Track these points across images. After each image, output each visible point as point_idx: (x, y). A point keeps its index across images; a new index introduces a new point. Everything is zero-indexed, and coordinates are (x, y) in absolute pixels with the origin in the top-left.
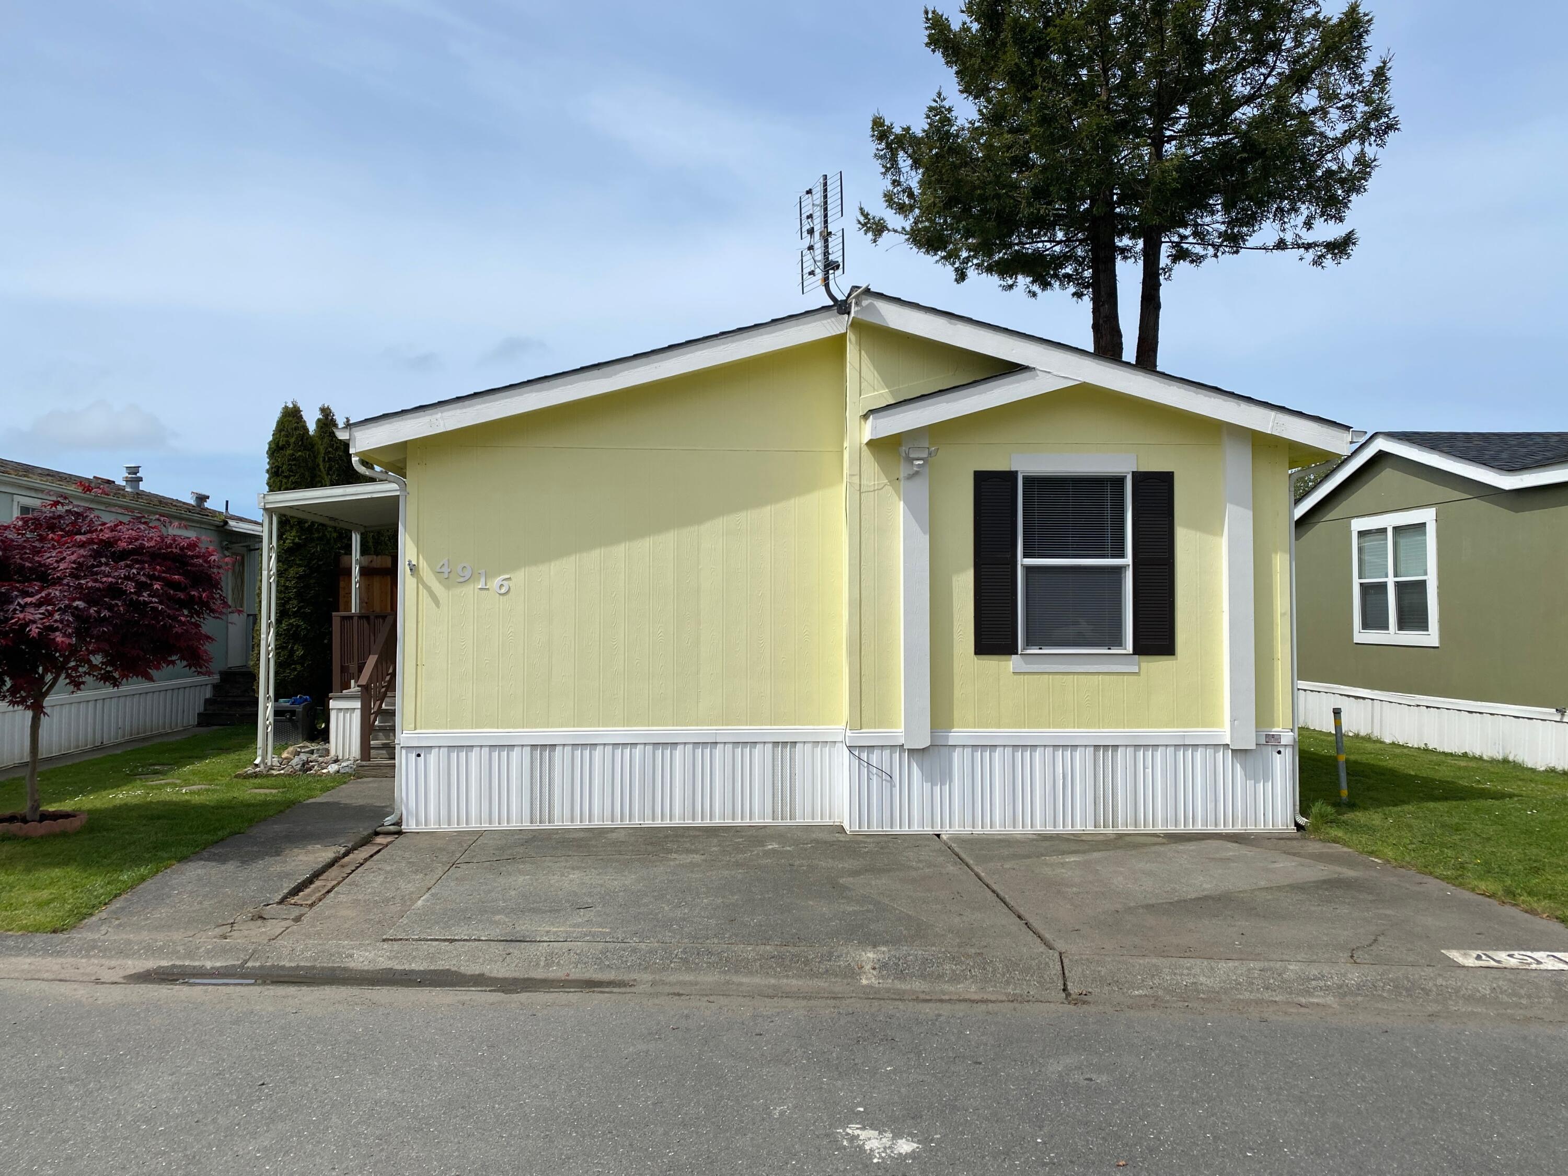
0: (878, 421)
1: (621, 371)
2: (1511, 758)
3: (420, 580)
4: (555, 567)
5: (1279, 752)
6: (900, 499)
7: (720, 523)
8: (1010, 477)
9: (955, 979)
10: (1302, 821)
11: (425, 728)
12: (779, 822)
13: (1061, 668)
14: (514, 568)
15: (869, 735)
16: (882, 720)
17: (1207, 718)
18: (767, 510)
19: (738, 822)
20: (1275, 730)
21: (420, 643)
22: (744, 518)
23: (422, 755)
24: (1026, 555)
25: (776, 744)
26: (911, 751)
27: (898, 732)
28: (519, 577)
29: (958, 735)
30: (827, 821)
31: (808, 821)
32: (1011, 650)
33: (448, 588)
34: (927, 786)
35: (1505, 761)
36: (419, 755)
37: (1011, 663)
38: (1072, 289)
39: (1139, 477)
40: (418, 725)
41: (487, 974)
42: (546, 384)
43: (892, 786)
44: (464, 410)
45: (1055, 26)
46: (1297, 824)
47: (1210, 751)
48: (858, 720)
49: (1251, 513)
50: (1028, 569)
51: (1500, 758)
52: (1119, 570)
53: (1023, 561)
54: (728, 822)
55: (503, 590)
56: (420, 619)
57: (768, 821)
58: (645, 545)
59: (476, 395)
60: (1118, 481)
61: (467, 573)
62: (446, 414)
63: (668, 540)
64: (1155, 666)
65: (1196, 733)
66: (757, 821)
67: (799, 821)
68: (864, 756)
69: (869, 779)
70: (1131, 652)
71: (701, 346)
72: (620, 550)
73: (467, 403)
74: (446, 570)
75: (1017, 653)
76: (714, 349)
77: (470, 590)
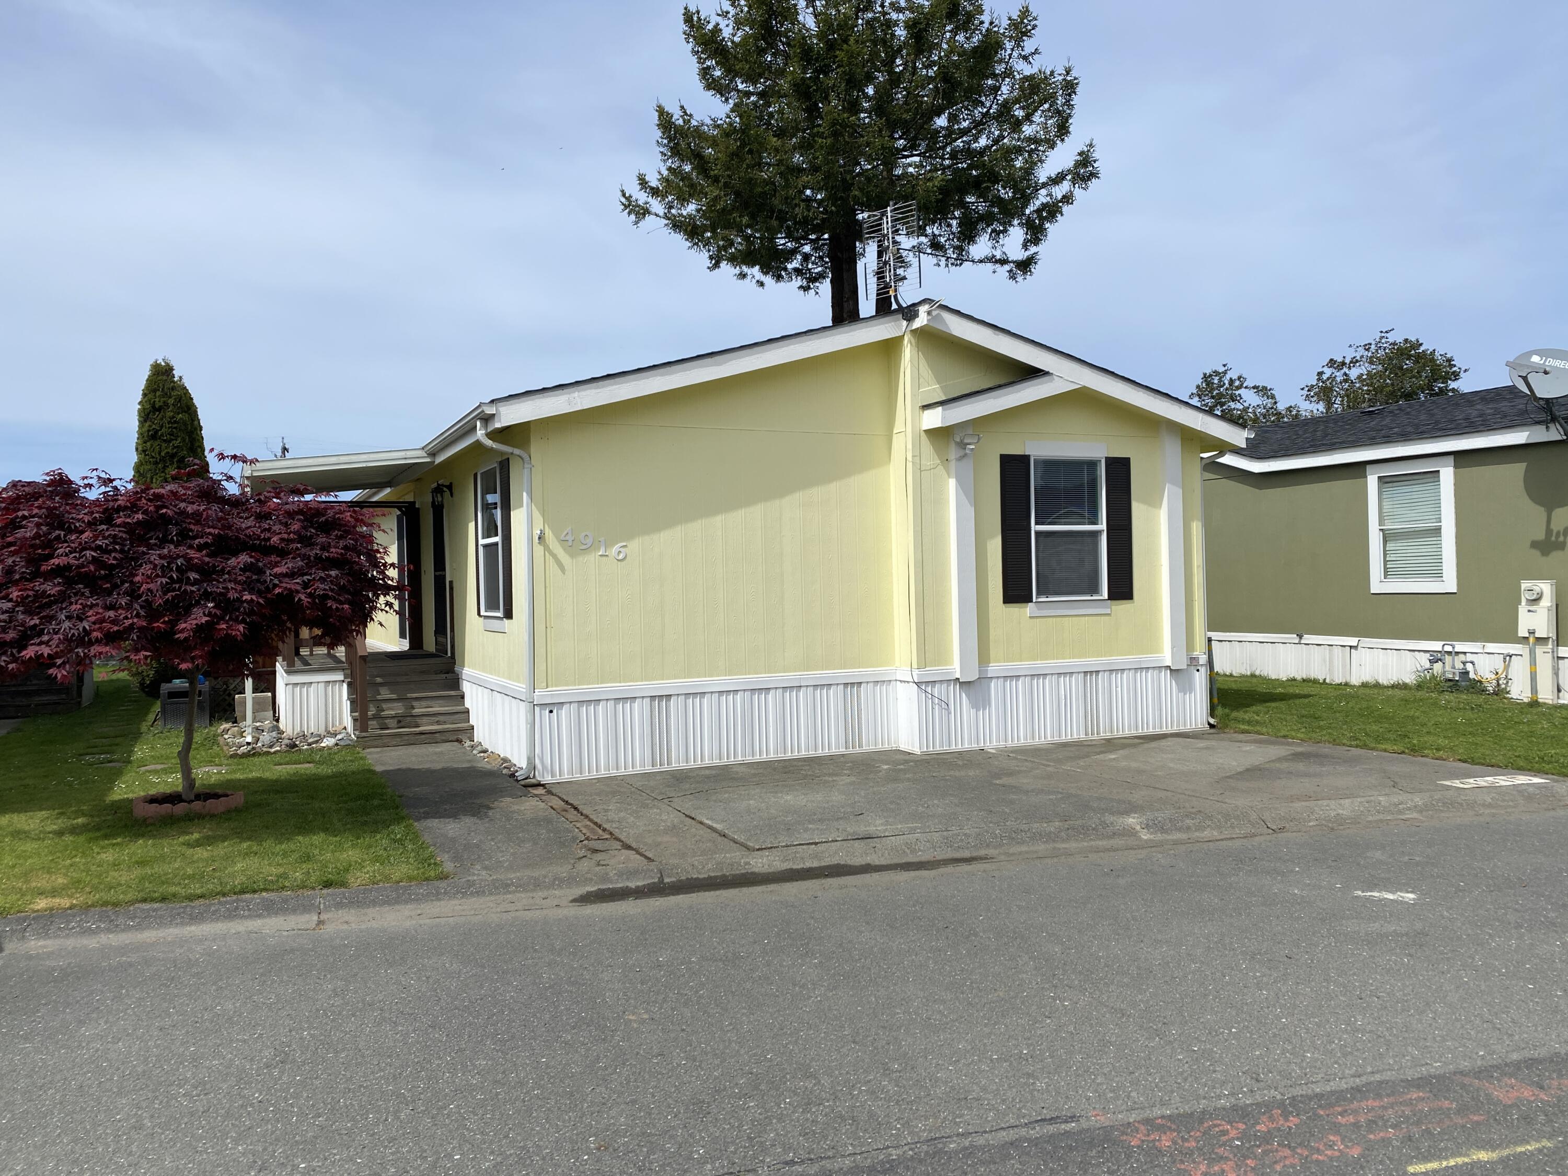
0: (947, 412)
1: (731, 360)
2: (1257, 673)
3: (547, 548)
4: (665, 536)
5: (1198, 670)
6: (949, 477)
7: (799, 496)
8: (1025, 459)
9: (1200, 828)
10: (1212, 721)
11: (556, 686)
12: (851, 750)
13: (1059, 612)
14: (630, 536)
15: (933, 671)
16: (941, 657)
17: (1155, 648)
18: (833, 487)
19: (820, 752)
20: (1195, 654)
21: (548, 606)
22: (816, 493)
23: (555, 711)
24: (1037, 523)
25: (846, 685)
26: (962, 684)
27: (955, 669)
28: (635, 546)
29: (994, 668)
30: (886, 747)
31: (872, 748)
32: (1026, 598)
33: (572, 556)
34: (973, 711)
35: (1253, 676)
36: (551, 712)
37: (1028, 609)
38: (798, 282)
39: (1111, 462)
40: (550, 683)
41: (872, 863)
42: (668, 369)
43: (949, 713)
44: (599, 390)
45: (843, 50)
46: (1209, 724)
47: (1156, 672)
48: (923, 662)
49: (1181, 491)
50: (1038, 534)
51: (1249, 673)
52: (1096, 534)
53: (1035, 528)
54: (812, 753)
55: (621, 557)
56: (547, 585)
57: (842, 750)
58: (739, 515)
59: (609, 376)
60: (1092, 465)
61: (589, 541)
62: (583, 393)
63: (756, 513)
64: (1121, 607)
65: (1147, 659)
66: (834, 751)
67: (865, 748)
68: (929, 689)
69: (933, 708)
70: (1106, 597)
71: (793, 340)
72: (719, 520)
73: (601, 383)
74: (570, 538)
75: (1031, 601)
76: (803, 344)
77: (592, 559)
